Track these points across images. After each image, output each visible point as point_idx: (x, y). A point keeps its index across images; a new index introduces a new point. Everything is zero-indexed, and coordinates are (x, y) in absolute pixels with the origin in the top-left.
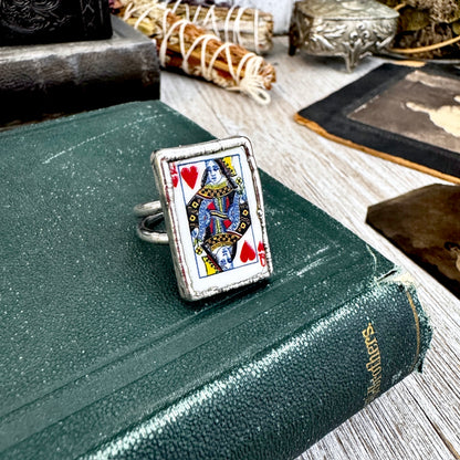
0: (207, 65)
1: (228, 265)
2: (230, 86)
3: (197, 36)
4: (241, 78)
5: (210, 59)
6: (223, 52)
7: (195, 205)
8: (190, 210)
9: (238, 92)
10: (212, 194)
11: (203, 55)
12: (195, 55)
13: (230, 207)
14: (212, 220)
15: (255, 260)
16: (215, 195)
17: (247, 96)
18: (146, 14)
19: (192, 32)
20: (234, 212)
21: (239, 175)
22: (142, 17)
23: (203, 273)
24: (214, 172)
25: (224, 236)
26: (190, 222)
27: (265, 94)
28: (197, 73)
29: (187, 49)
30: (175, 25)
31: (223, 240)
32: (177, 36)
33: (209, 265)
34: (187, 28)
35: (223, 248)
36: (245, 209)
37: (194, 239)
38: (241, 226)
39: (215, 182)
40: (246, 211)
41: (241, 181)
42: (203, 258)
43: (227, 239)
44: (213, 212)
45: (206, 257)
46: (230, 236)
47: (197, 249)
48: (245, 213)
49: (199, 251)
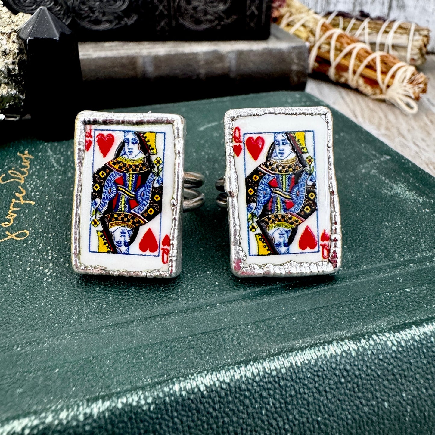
0: (354, 72)
1: (123, 249)
2: (375, 94)
3: (348, 44)
4: (388, 86)
5: (358, 66)
6: (374, 60)
7: (102, 174)
9: (383, 101)
11: (352, 63)
12: (344, 62)
13: (140, 187)
14: (118, 197)
15: (156, 253)
16: (127, 170)
17: (392, 105)
18: (302, 22)
19: (344, 40)
20: (145, 193)
21: (160, 155)
22: (297, 26)
23: (94, 248)
24: (131, 146)
26: (93, 191)
27: (413, 103)
28: (343, 80)
29: (336, 56)
30: (328, 33)
31: (124, 221)
32: (329, 44)
33: (102, 242)
34: (340, 36)
35: (122, 228)
36: (158, 193)
37: (93, 209)
38: (149, 211)
39: (130, 157)
40: (158, 196)
41: (161, 162)
42: (98, 231)
43: (128, 221)
44: (121, 187)
45: (101, 232)
46: (133, 218)
47: (93, 220)
48: (157, 198)
49: (95, 223)
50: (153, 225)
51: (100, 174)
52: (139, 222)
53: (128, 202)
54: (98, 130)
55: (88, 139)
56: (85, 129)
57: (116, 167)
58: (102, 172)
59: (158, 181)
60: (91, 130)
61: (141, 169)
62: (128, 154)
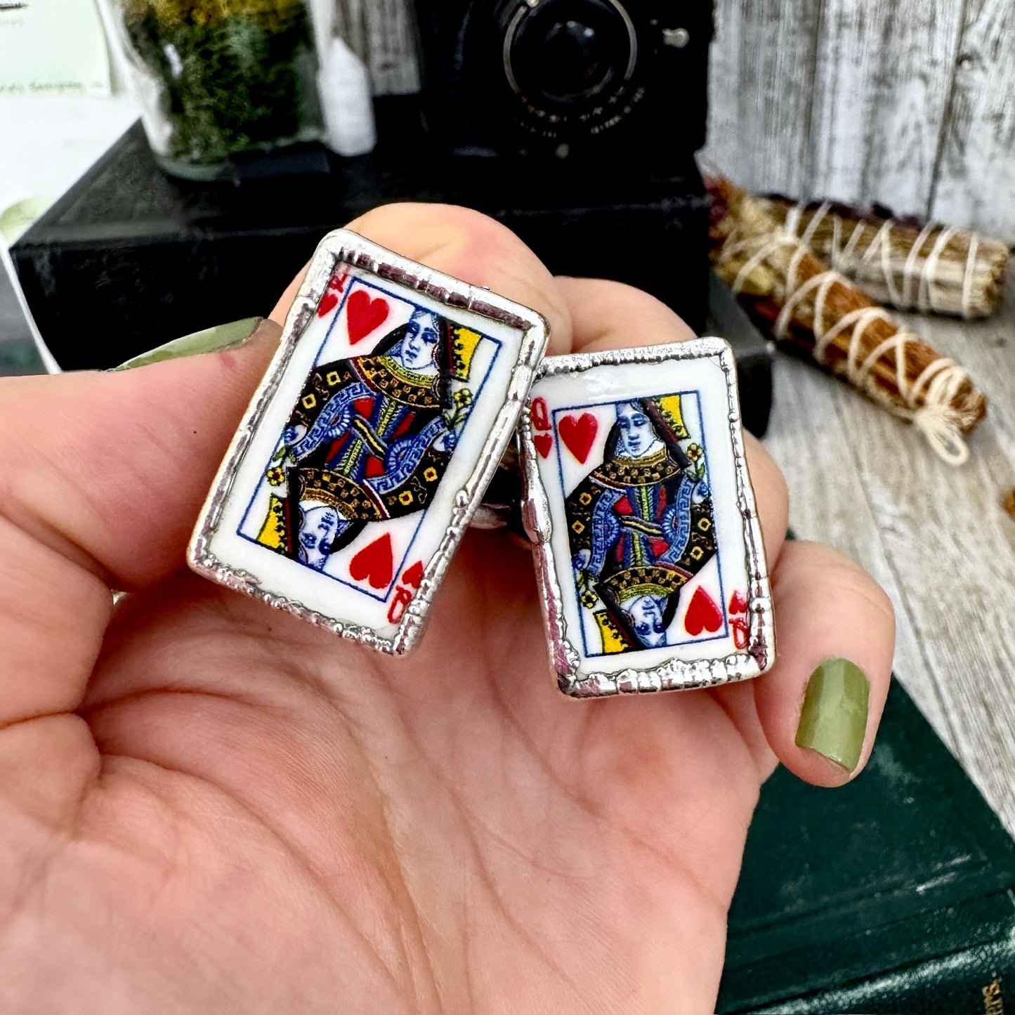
1: (315, 555)
7: (333, 379)
8: (317, 381)
10: (386, 384)
13: (403, 438)
14: (348, 438)
15: (381, 593)
16: (390, 390)
20: (408, 453)
21: (473, 387)
23: (252, 529)
24: (418, 342)
25: (349, 487)
26: (299, 406)
33: (274, 522)
35: (329, 510)
36: (436, 466)
37: (282, 444)
38: (401, 495)
39: (408, 364)
40: (434, 471)
41: (469, 401)
42: (273, 496)
43: (350, 499)
44: (362, 422)
45: (280, 499)
46: (361, 498)
47: (274, 470)
48: (430, 475)
49: (276, 477)
50: (399, 530)
51: (329, 376)
52: (371, 511)
53: (365, 459)
54: (361, 281)
55: (332, 291)
56: (333, 269)
57: (370, 375)
58: (335, 373)
59: (446, 440)
60: (345, 276)
61: (420, 400)
62: (406, 356)
